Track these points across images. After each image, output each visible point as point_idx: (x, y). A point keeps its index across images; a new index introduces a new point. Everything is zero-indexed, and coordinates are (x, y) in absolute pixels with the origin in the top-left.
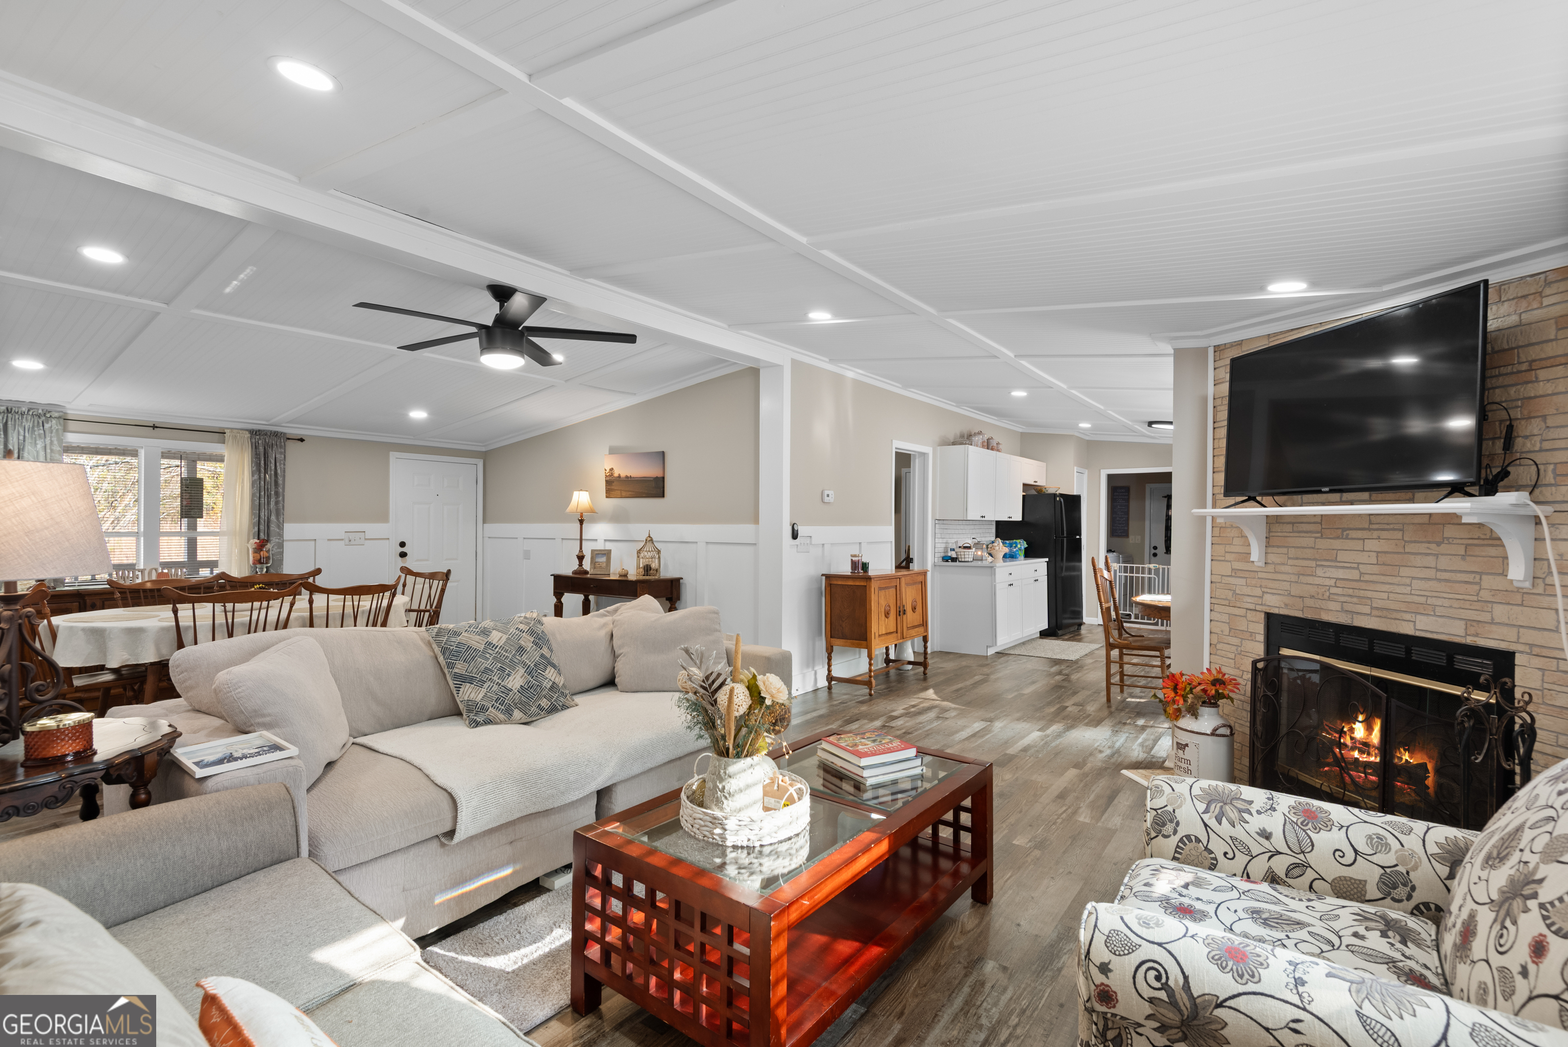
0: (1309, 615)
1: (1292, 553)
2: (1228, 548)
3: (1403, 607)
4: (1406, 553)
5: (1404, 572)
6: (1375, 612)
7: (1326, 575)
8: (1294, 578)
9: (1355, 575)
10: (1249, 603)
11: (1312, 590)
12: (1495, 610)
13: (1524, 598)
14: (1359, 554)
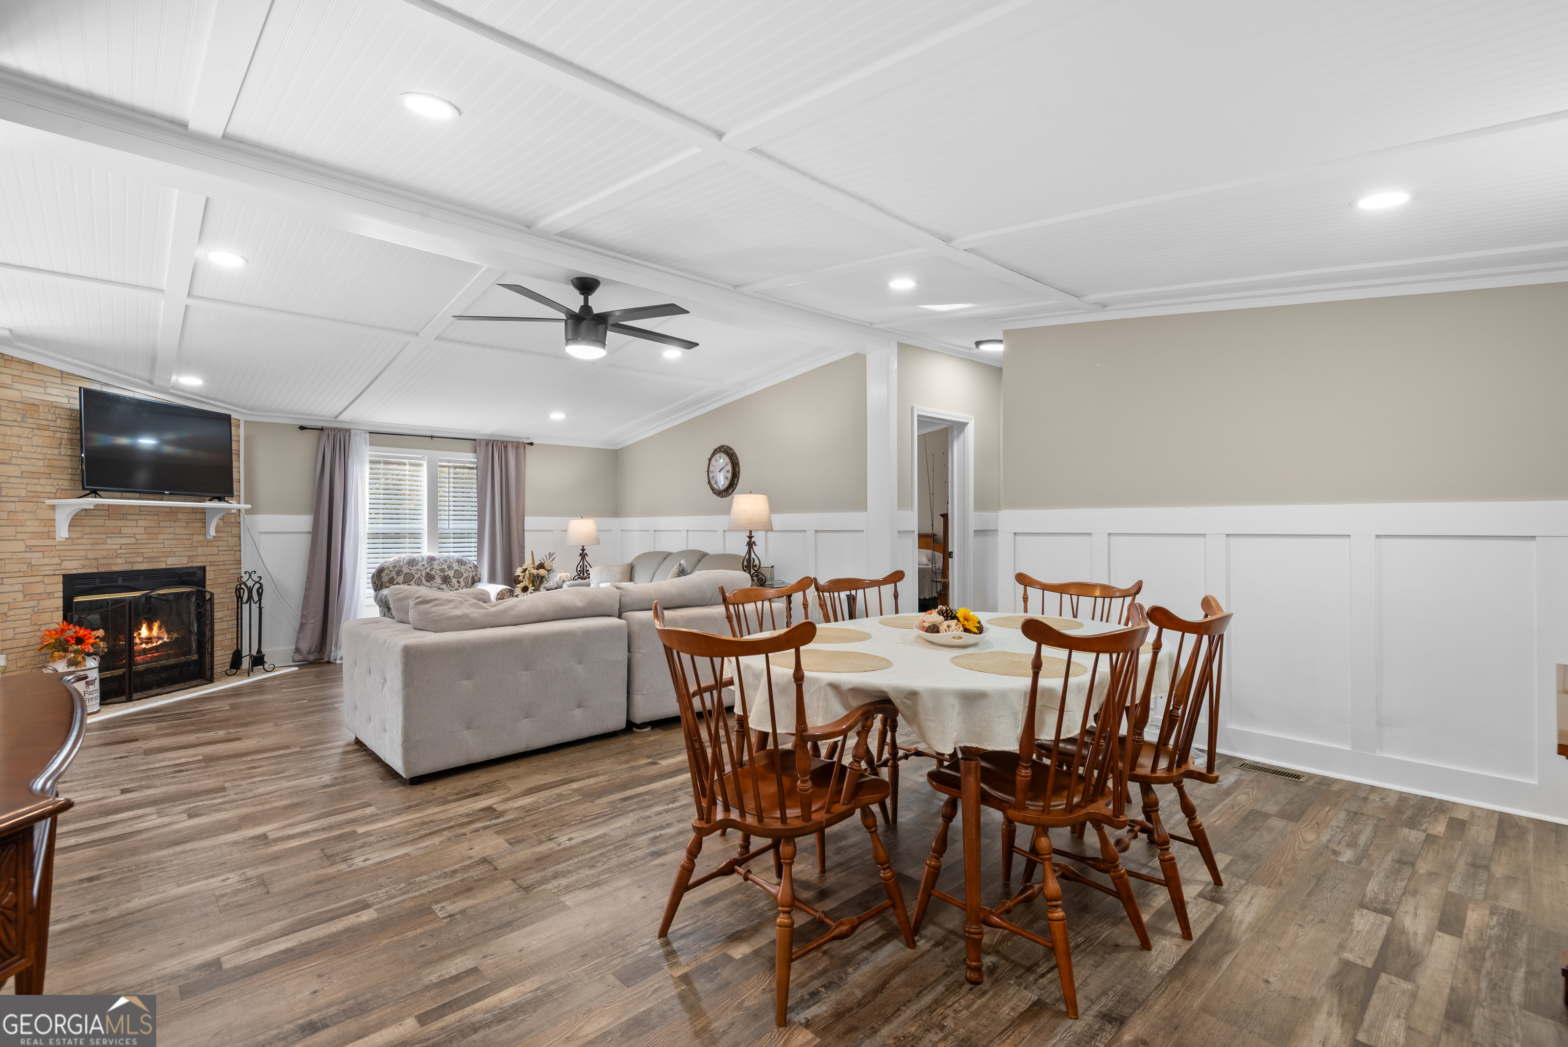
0: (102, 570)
1: (87, 530)
3: (160, 555)
4: (160, 527)
5: (160, 536)
6: (145, 560)
7: (114, 543)
8: (88, 547)
9: (133, 541)
10: (47, 570)
11: (105, 553)
12: (200, 550)
13: (208, 543)
14: (135, 529)
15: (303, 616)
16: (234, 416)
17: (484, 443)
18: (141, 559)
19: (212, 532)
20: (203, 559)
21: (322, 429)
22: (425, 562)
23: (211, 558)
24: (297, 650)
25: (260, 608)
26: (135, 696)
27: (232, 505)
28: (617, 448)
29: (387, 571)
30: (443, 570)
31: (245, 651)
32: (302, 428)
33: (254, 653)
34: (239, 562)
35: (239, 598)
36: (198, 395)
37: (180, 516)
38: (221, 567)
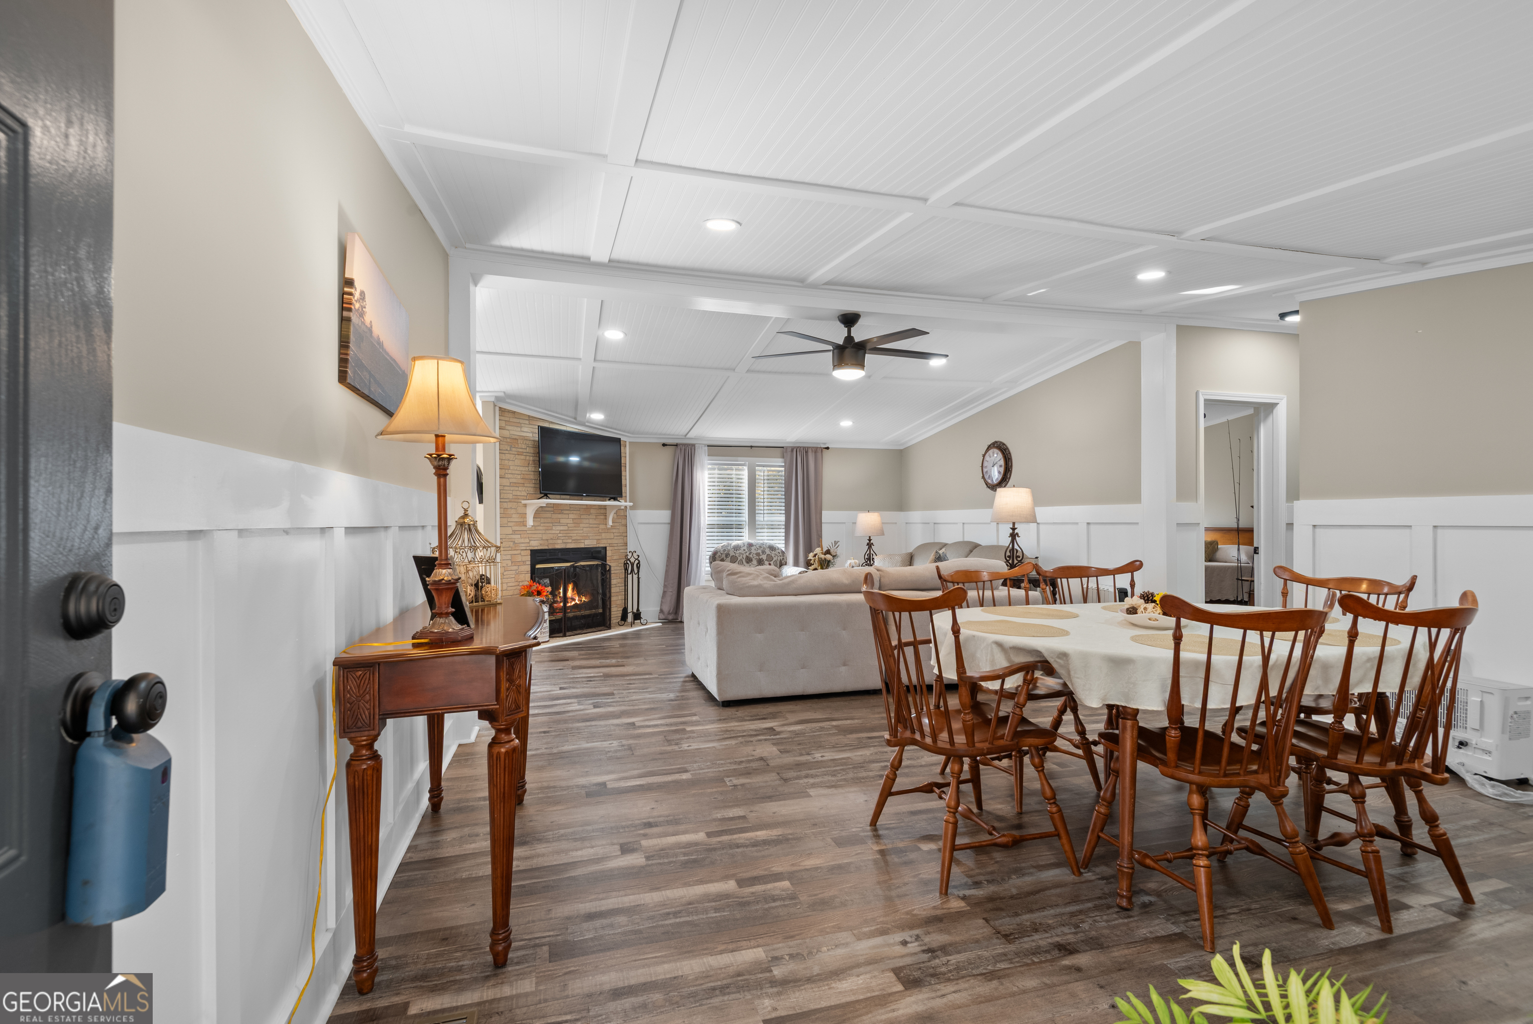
0: (551, 547)
1: (542, 520)
2: (509, 520)
3: (581, 538)
4: (580, 519)
5: (581, 525)
6: (573, 542)
7: (557, 529)
8: (543, 532)
9: (566, 528)
10: (523, 546)
11: (552, 536)
12: (604, 535)
13: (607, 530)
14: (567, 520)
15: (665, 586)
16: (623, 439)
17: (790, 450)
18: (570, 541)
19: (610, 523)
20: (605, 541)
21: (676, 445)
22: (745, 548)
23: (610, 541)
24: (661, 611)
25: (639, 578)
26: (568, 634)
27: (622, 503)
28: (902, 448)
29: (719, 554)
30: (758, 554)
31: (630, 610)
32: (664, 445)
33: (635, 611)
34: (626, 545)
35: (626, 569)
36: (602, 426)
37: (592, 511)
38: (616, 548)
